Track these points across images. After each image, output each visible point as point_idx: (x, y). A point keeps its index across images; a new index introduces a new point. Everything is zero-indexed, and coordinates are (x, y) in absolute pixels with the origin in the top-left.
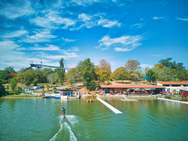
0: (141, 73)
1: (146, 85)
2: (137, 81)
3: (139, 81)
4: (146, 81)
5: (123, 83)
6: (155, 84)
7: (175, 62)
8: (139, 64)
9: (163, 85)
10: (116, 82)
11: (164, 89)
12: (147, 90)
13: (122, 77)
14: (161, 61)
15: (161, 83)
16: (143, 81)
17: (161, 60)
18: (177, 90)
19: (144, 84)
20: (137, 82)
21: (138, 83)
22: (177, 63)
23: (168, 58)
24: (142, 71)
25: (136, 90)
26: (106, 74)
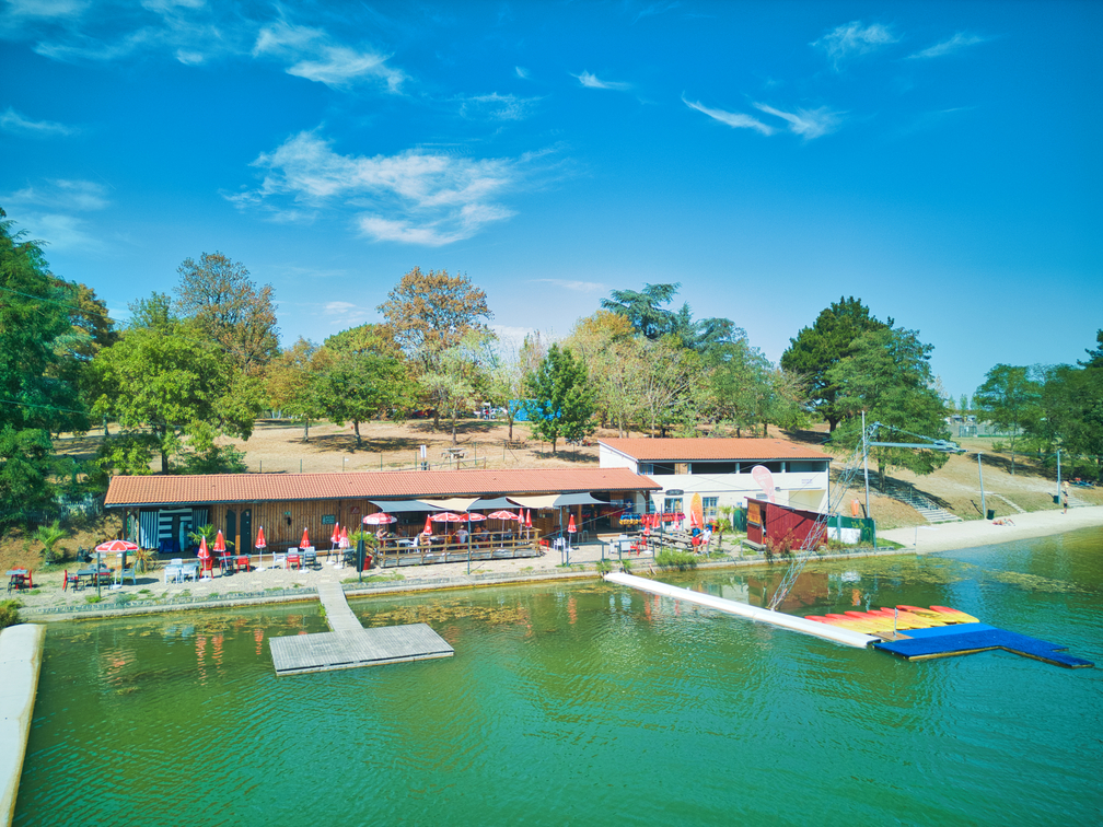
0: (494, 375)
1: (525, 458)
2: (462, 429)
3: (476, 427)
4: (523, 430)
5: (360, 444)
6: (584, 450)
7: (685, 310)
8: (483, 309)
9: (644, 466)
10: (306, 441)
11: (647, 493)
12: (534, 512)
13: (349, 402)
14: (613, 300)
15: (625, 451)
16: (503, 432)
17: (618, 294)
18: (723, 502)
19: (511, 455)
20: (460, 437)
21: (467, 443)
22: (697, 317)
23: (653, 284)
24: (503, 357)
25: (445, 518)
26: (182, 365)
